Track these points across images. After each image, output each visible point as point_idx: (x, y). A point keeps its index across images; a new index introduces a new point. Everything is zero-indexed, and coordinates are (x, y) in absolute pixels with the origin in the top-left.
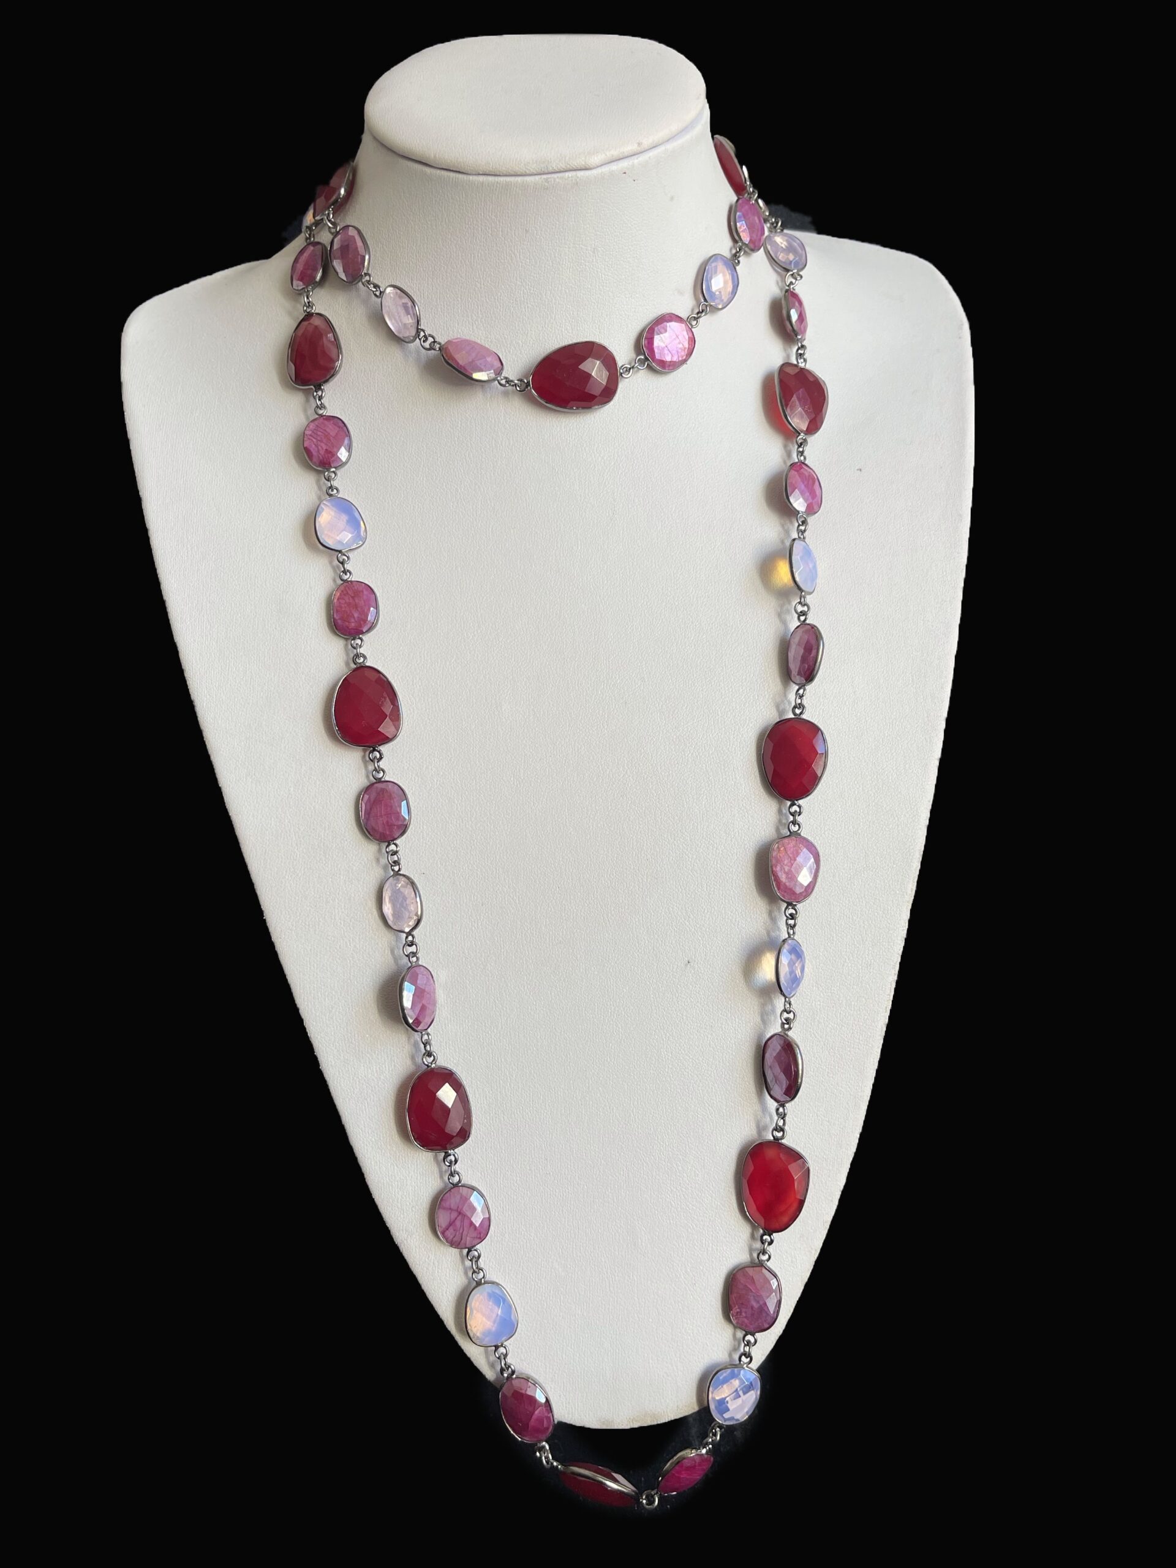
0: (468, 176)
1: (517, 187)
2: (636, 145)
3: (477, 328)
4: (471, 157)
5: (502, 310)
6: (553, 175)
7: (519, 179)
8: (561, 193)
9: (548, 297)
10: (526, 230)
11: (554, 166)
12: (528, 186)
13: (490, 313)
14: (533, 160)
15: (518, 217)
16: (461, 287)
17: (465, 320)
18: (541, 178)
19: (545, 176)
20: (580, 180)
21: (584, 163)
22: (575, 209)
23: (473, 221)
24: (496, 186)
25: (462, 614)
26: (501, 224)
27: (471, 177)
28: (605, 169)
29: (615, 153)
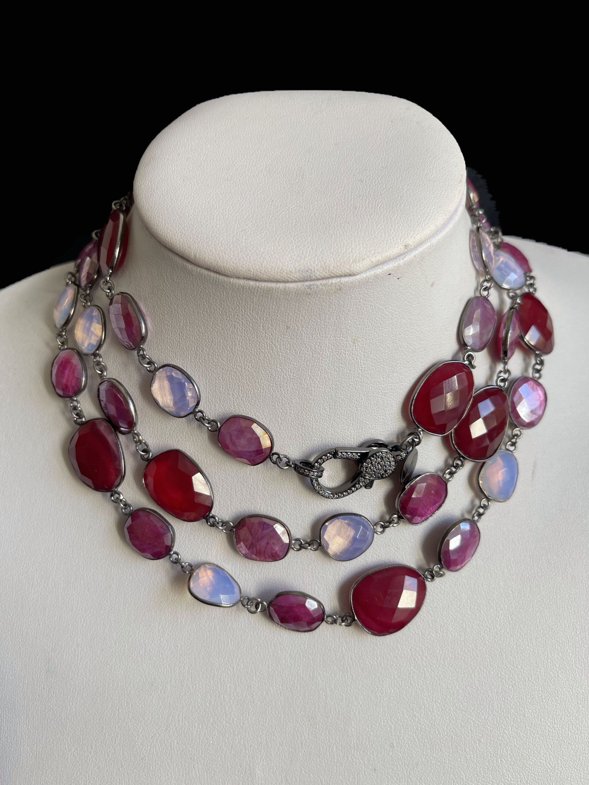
0: (229, 279)
1: (278, 293)
2: (402, 247)
3: (238, 405)
4: (231, 262)
5: (262, 392)
6: (316, 282)
7: (281, 285)
8: (324, 297)
9: (308, 382)
10: (287, 326)
11: (318, 274)
12: (290, 292)
13: (251, 394)
14: (295, 269)
15: (279, 316)
16: (223, 369)
17: (226, 397)
18: (303, 285)
19: (307, 283)
20: (344, 285)
21: (348, 271)
22: (336, 309)
23: (234, 315)
24: (257, 290)
25: (219, 676)
26: (262, 321)
27: (232, 280)
28: (368, 274)
29: (379, 258)
